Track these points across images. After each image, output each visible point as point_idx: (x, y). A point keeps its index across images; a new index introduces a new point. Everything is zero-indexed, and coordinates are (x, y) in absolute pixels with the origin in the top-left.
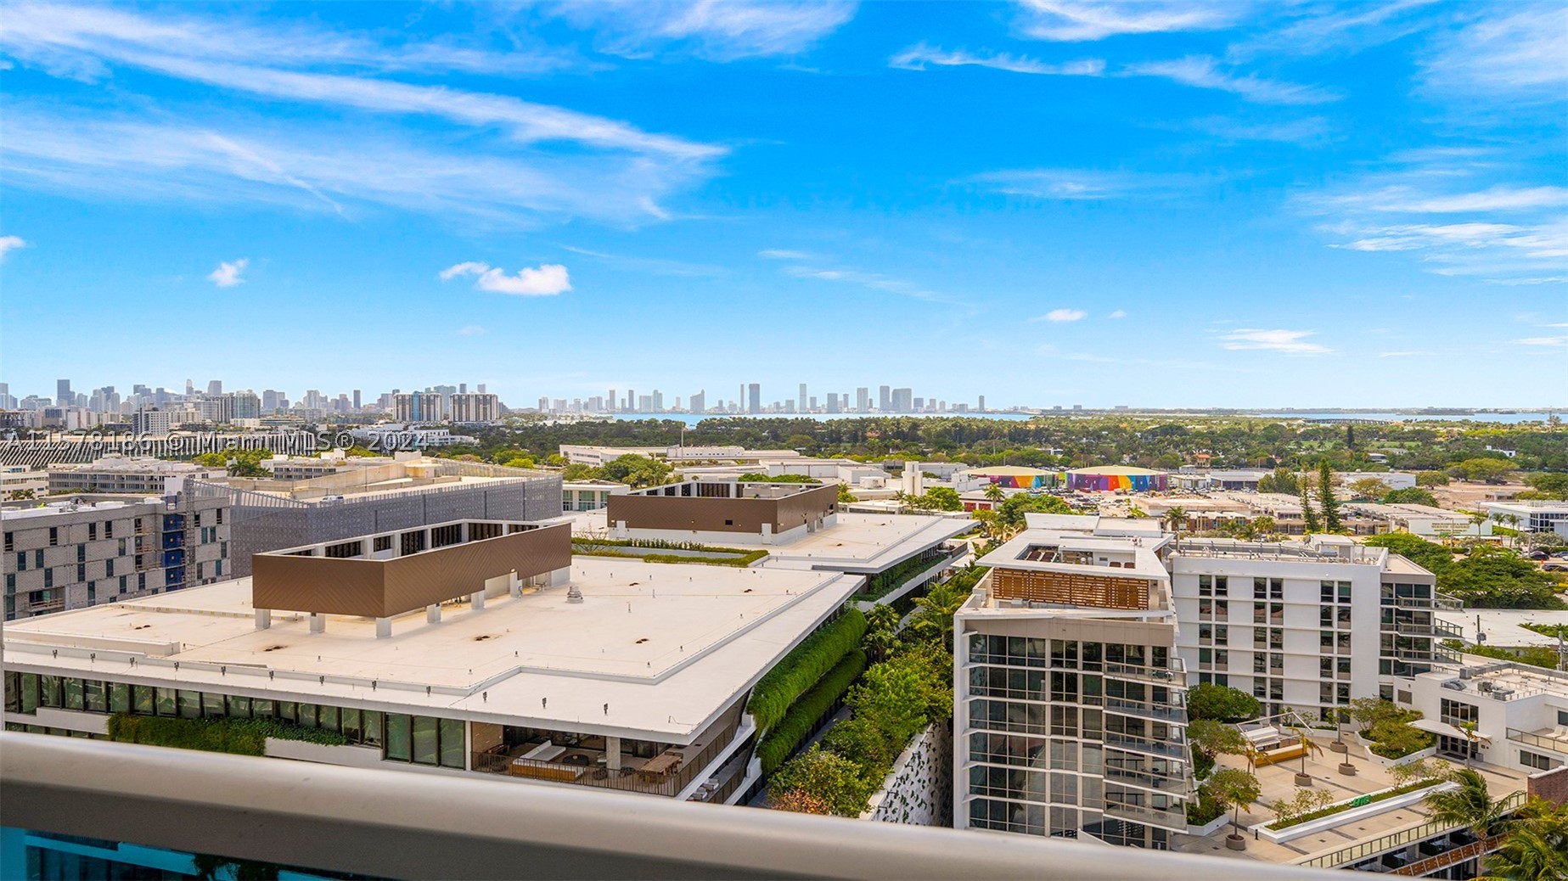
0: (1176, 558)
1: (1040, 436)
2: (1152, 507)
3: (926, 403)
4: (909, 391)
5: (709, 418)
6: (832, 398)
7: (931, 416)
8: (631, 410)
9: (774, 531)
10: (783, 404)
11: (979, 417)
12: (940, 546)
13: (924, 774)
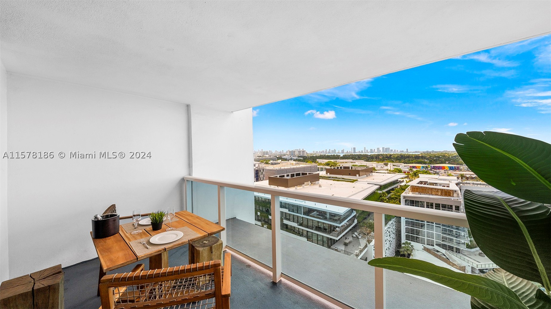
0: (462, 185)
1: (422, 157)
2: (454, 174)
3: (393, 151)
4: (389, 148)
5: (345, 154)
6: (371, 150)
7: (395, 153)
8: (330, 153)
9: (359, 176)
10: (360, 151)
11: (407, 153)
12: (397, 180)
13: (394, 227)
